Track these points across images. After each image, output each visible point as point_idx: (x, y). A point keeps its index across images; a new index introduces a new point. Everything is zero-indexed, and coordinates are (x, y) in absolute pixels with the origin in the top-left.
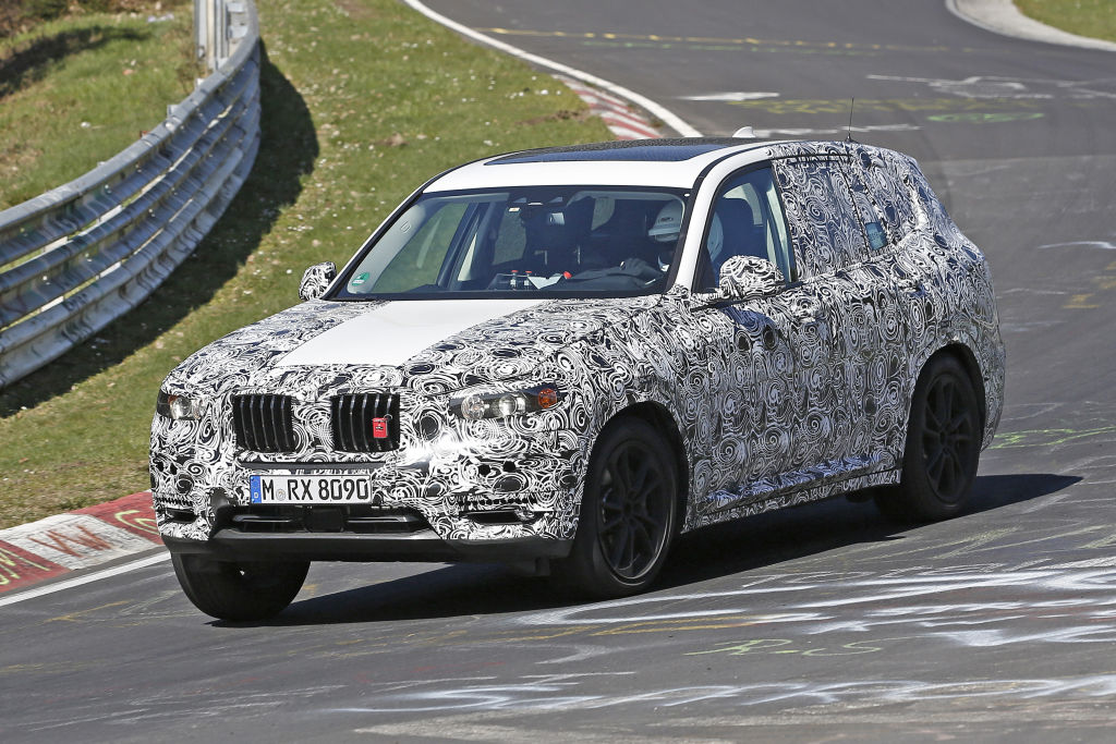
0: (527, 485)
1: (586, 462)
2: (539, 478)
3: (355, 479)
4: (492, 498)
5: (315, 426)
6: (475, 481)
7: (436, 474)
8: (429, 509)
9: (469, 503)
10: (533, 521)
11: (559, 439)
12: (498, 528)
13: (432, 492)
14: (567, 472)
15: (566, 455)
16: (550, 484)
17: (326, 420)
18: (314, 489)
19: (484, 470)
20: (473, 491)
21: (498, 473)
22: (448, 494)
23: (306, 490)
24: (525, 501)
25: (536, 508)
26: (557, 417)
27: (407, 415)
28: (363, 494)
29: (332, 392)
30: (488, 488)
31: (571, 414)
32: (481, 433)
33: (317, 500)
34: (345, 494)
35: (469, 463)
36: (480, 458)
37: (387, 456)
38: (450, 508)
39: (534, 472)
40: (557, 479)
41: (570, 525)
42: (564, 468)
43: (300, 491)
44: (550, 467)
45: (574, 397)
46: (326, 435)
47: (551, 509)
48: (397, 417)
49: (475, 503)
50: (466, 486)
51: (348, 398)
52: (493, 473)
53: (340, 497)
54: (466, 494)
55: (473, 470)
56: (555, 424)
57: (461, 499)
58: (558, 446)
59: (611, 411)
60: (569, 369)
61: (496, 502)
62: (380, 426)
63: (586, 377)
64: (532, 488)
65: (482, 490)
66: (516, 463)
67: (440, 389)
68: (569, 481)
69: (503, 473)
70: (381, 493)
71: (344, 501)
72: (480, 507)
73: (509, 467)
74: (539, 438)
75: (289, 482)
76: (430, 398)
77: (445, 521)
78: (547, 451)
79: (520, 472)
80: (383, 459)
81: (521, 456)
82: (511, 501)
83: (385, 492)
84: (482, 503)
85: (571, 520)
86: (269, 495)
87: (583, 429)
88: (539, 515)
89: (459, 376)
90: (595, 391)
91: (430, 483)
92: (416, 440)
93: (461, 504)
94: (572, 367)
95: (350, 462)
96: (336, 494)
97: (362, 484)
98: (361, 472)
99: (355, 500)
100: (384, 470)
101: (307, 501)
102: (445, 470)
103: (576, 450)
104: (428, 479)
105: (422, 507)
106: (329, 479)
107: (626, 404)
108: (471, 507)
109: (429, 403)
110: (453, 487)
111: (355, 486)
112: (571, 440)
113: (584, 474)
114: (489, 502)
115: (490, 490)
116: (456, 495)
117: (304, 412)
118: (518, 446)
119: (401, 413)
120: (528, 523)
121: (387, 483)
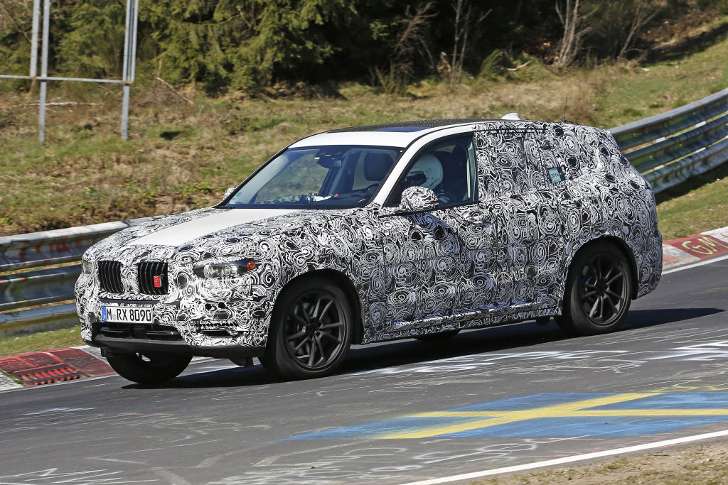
0: (232, 316)
1: (272, 303)
2: (239, 312)
3: (145, 310)
4: (213, 323)
5: (130, 280)
6: (204, 313)
7: (183, 308)
8: (181, 328)
9: (201, 325)
10: (237, 336)
11: (252, 290)
12: (218, 340)
13: (181, 318)
14: (257, 309)
15: (257, 299)
16: (246, 316)
17: (134, 276)
18: (128, 314)
19: (208, 307)
20: (202, 318)
21: (216, 308)
22: (190, 320)
23: (125, 316)
24: (231, 325)
25: (239, 329)
26: (252, 278)
27: (171, 274)
28: (149, 318)
29: (138, 261)
30: (210, 316)
31: (262, 276)
32: (208, 286)
33: (129, 321)
34: (141, 318)
35: (200, 303)
36: (206, 300)
37: (161, 298)
38: (191, 327)
39: (235, 308)
40: (250, 313)
41: (261, 339)
42: (255, 306)
43: (122, 315)
44: (245, 305)
45: (265, 266)
46: (135, 285)
47: (247, 330)
48: (166, 276)
49: (204, 325)
50: (199, 316)
51: (145, 264)
52: (213, 308)
53: (138, 320)
54: (199, 320)
55: (202, 306)
56: (250, 281)
57: (197, 323)
58: (251, 294)
59: (293, 274)
60: (266, 250)
61: (216, 325)
62: (158, 281)
63: (277, 255)
64: (234, 317)
65: (207, 318)
66: (225, 304)
67: (189, 260)
68: (259, 314)
69: (218, 309)
70: (158, 318)
71: (140, 322)
72: (207, 328)
73: (222, 305)
74: (239, 289)
75: (118, 310)
76: (183, 265)
77: (189, 335)
78: (244, 297)
79: (227, 308)
80: (158, 299)
81: (227, 299)
82: (224, 325)
83: (160, 317)
84: (208, 325)
85: (262, 336)
86: (109, 317)
87: (270, 285)
88: (241, 333)
89: (201, 253)
90: (281, 263)
91: (180, 313)
92: (175, 289)
93: (197, 325)
94: (269, 249)
95: (144, 300)
96: (137, 318)
97: (148, 313)
98: (148, 306)
99: (145, 321)
100: (158, 305)
101: (125, 321)
102: (188, 306)
103: (265, 297)
104: (179, 311)
105: (177, 327)
106: (134, 309)
107: (306, 270)
108: (202, 328)
109: (183, 268)
110: (192, 316)
111: (145, 313)
112: (261, 290)
113: (271, 310)
114: (212, 325)
115: (212, 318)
116: (194, 320)
117: (125, 272)
118: (226, 294)
119: (169, 273)
120: (235, 337)
121: (160, 313)
